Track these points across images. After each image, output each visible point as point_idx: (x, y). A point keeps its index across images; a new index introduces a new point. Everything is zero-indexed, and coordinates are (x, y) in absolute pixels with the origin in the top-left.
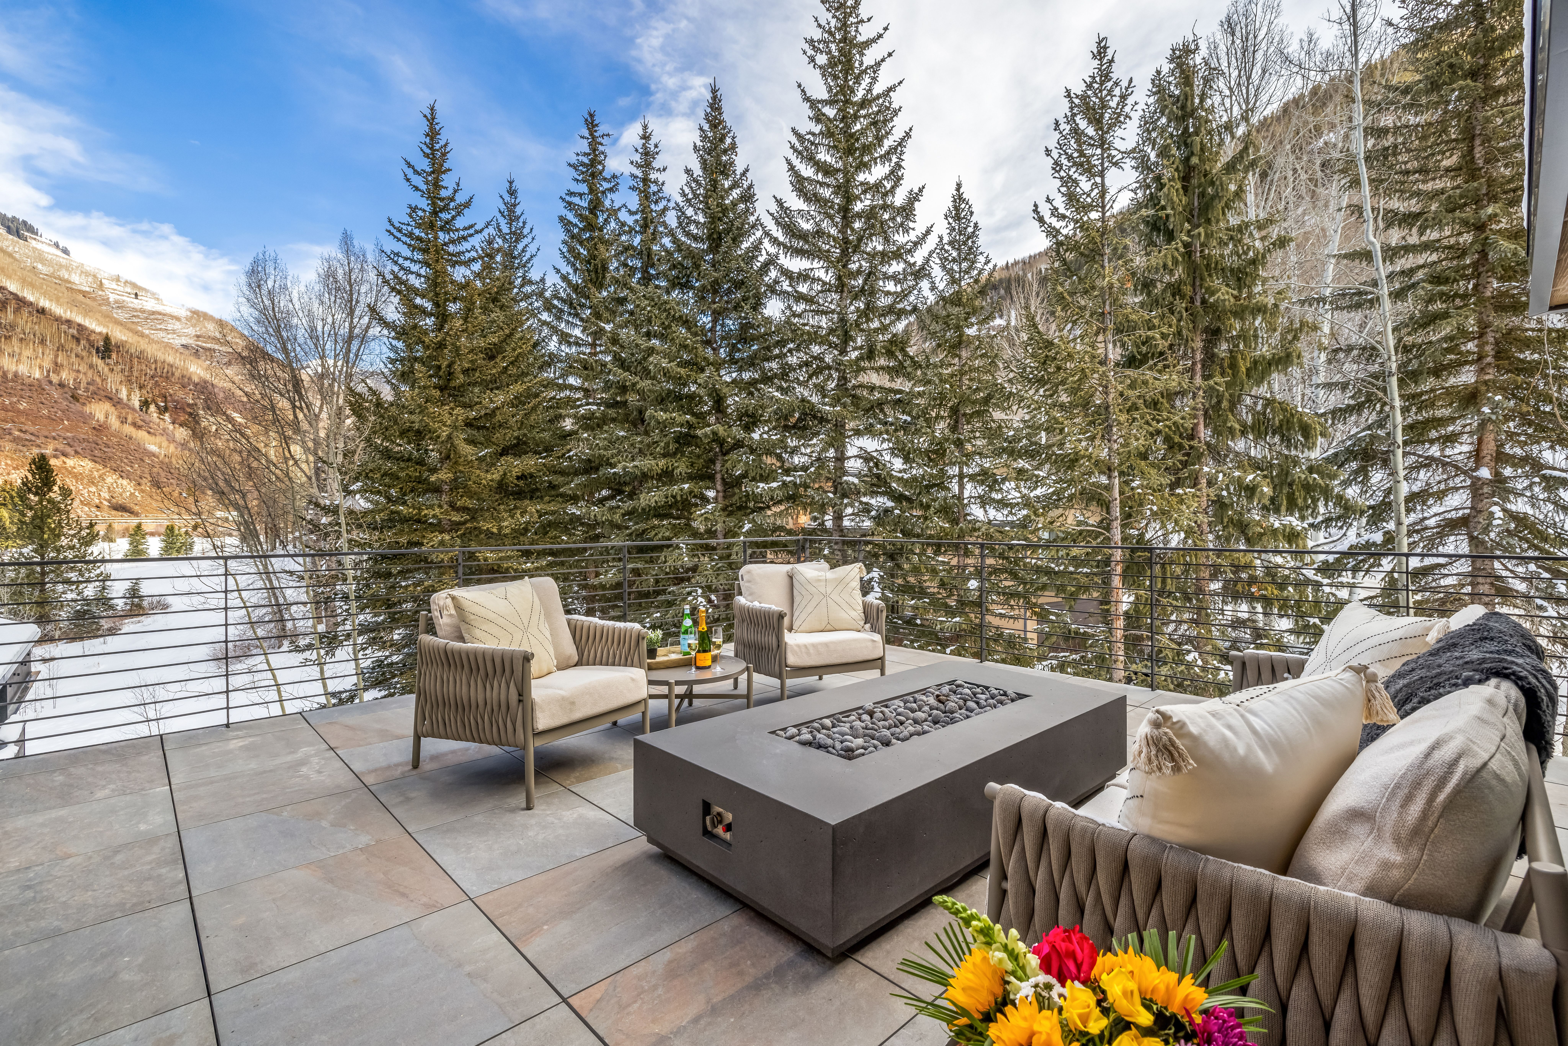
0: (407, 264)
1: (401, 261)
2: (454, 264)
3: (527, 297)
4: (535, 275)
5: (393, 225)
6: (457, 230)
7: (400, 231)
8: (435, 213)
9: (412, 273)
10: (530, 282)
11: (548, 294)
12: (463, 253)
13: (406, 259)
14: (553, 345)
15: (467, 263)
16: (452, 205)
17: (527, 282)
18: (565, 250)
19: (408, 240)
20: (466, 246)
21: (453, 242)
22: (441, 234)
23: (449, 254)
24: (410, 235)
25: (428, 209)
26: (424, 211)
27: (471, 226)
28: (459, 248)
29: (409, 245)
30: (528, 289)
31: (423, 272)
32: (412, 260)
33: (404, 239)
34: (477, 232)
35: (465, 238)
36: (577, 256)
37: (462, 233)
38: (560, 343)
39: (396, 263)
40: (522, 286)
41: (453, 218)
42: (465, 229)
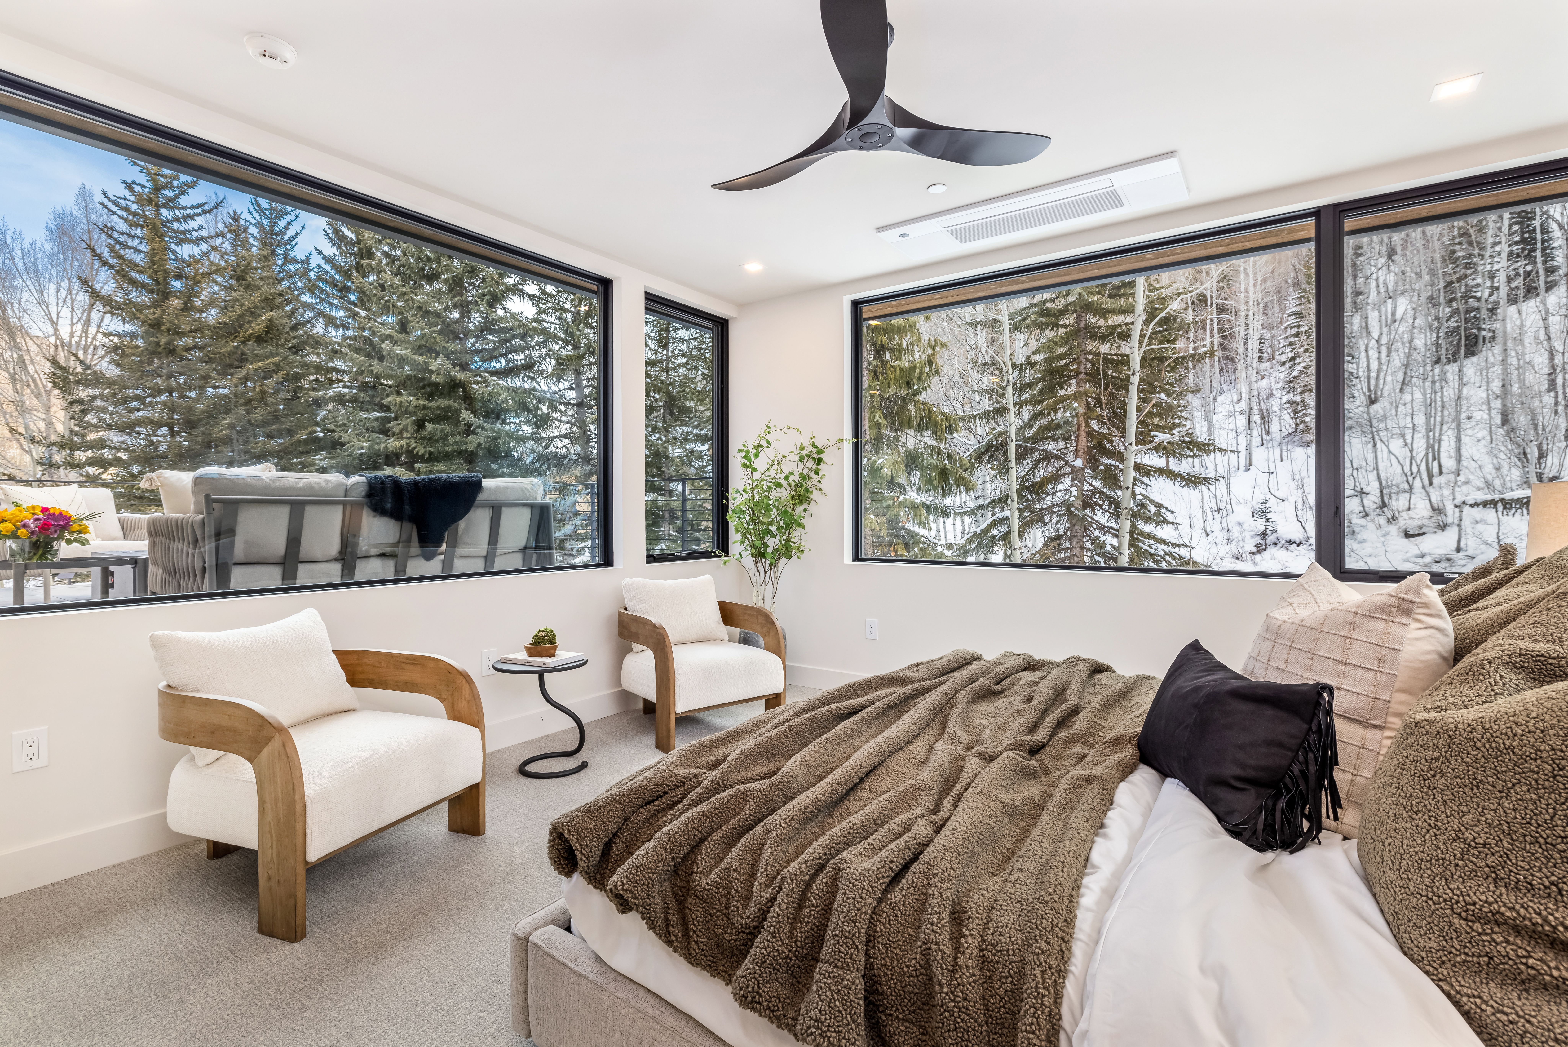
0: (122, 238)
1: (116, 235)
2: (180, 242)
3: (291, 276)
4: (299, 253)
5: (107, 197)
6: (184, 208)
7: (115, 203)
8: (157, 189)
9: (130, 248)
10: (295, 260)
11: (312, 275)
12: (189, 231)
13: (122, 234)
14: (319, 328)
15: (197, 241)
16: (175, 183)
17: (287, 260)
18: (329, 231)
19: (125, 214)
20: (192, 224)
21: (177, 220)
22: (164, 212)
23: (175, 231)
24: (127, 209)
25: (148, 185)
26: (143, 186)
27: (201, 205)
28: (183, 227)
29: (126, 220)
30: (291, 267)
31: (142, 247)
32: (130, 236)
33: (120, 213)
34: (204, 212)
35: (191, 217)
36: (342, 238)
37: (189, 211)
38: (326, 326)
39: (111, 237)
40: (284, 264)
41: (177, 196)
42: (193, 207)
